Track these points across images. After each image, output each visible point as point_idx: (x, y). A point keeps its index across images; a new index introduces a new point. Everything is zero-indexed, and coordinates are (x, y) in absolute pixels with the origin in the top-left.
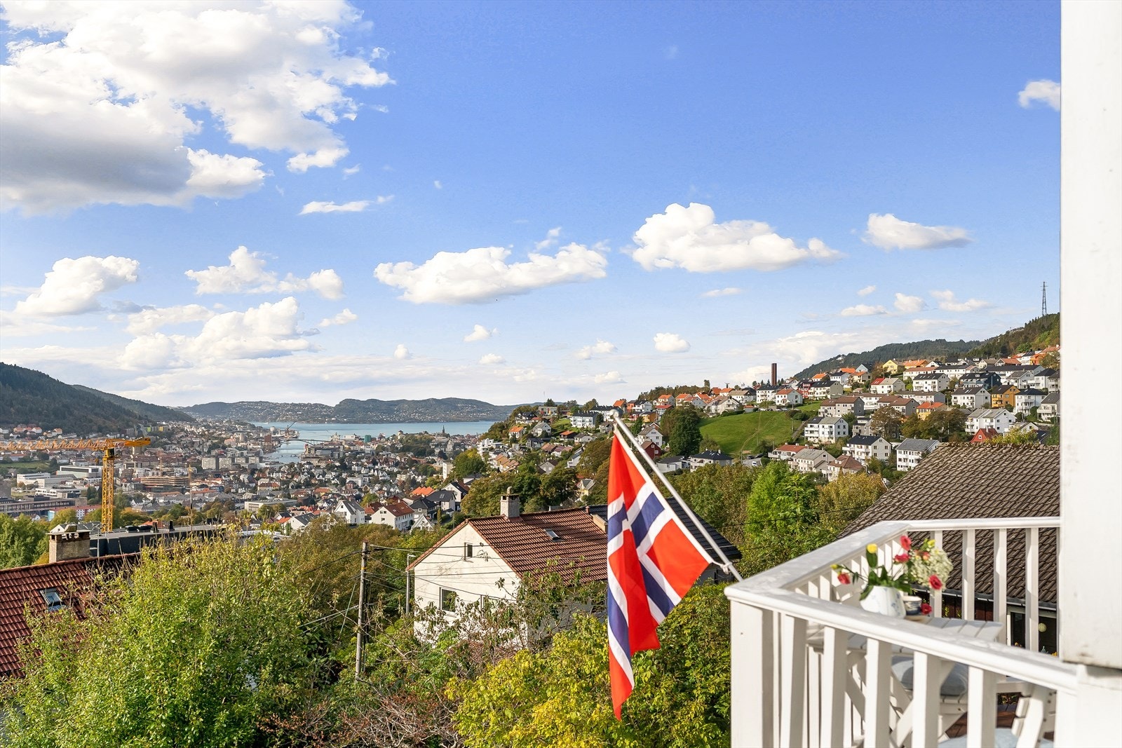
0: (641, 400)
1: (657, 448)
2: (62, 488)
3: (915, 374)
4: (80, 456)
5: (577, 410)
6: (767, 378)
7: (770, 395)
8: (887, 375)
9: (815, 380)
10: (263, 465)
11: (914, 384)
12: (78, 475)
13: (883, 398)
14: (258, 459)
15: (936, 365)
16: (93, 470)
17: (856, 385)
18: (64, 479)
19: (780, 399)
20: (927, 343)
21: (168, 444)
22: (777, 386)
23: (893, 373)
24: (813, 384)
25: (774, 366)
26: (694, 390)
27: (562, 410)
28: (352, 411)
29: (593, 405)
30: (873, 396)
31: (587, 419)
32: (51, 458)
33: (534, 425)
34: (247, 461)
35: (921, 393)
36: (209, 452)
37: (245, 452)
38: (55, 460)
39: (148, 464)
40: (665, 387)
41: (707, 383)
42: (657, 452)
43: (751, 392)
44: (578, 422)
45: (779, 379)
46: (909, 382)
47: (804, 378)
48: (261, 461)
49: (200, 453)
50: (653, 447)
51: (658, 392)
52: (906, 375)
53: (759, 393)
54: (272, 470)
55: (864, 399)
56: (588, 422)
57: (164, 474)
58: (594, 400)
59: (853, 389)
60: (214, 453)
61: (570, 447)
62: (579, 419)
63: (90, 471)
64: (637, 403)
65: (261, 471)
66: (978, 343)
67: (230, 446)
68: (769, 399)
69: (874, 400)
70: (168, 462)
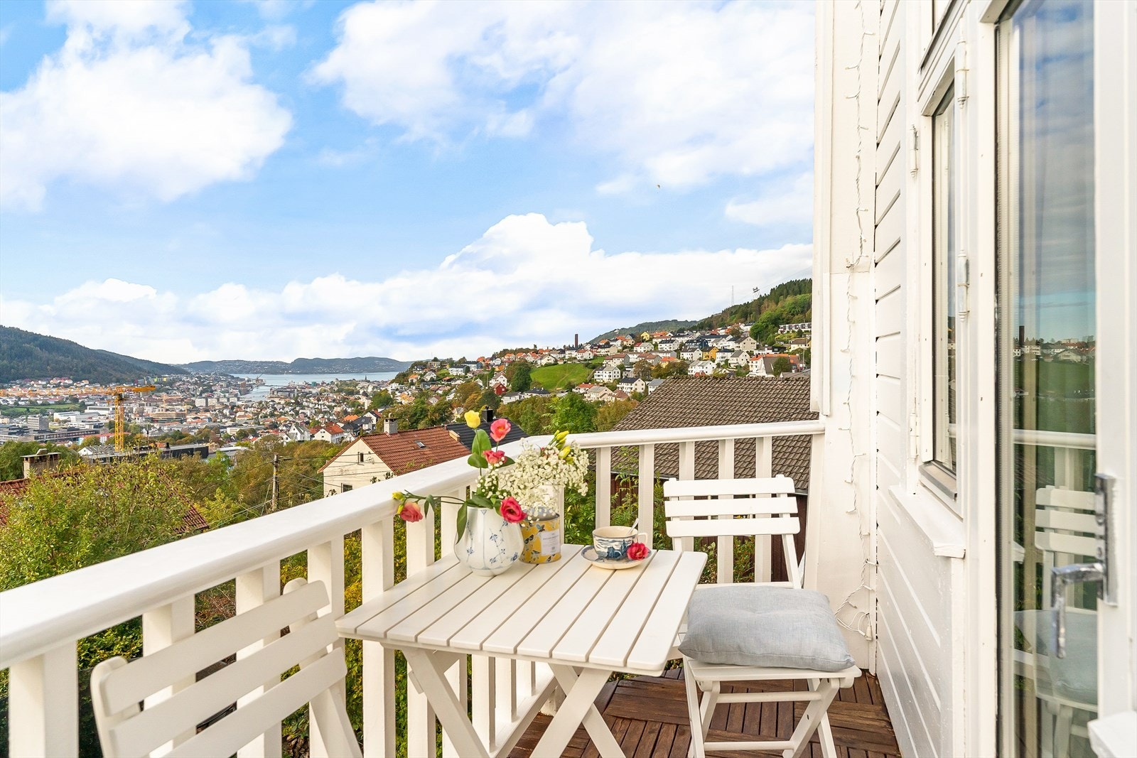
0: (494, 357)
1: (504, 387)
2: (89, 422)
3: (660, 340)
4: (103, 399)
5: (453, 364)
6: (572, 343)
7: (574, 354)
8: (643, 341)
9: (601, 344)
10: (240, 403)
11: (659, 347)
12: (101, 412)
13: (640, 355)
14: (236, 399)
15: (672, 335)
16: (113, 409)
17: (625, 347)
18: (91, 416)
19: (580, 356)
20: (666, 322)
21: (170, 390)
22: (578, 348)
23: (647, 339)
24: (600, 347)
25: (577, 336)
26: (527, 351)
27: (443, 364)
28: (303, 366)
29: (463, 361)
30: (635, 353)
31: (460, 369)
32: (80, 401)
33: (425, 373)
34: (228, 400)
35: (663, 352)
36: (201, 395)
37: (227, 394)
38: (83, 402)
39: (155, 404)
40: (509, 349)
41: (535, 346)
42: (503, 390)
43: (562, 351)
44: (454, 372)
45: (579, 343)
46: (656, 345)
47: (594, 345)
48: (238, 400)
49: (194, 396)
50: (501, 386)
51: (505, 352)
52: (654, 341)
53: (567, 352)
54: (247, 407)
55: (630, 356)
56: (460, 372)
57: (167, 410)
58: (464, 358)
59: (623, 349)
60: (204, 395)
61: (449, 387)
62: (455, 369)
63: (111, 409)
64: (492, 359)
65: (238, 407)
66: (695, 322)
67: (216, 390)
68: (573, 356)
69: (636, 356)
70: (170, 402)
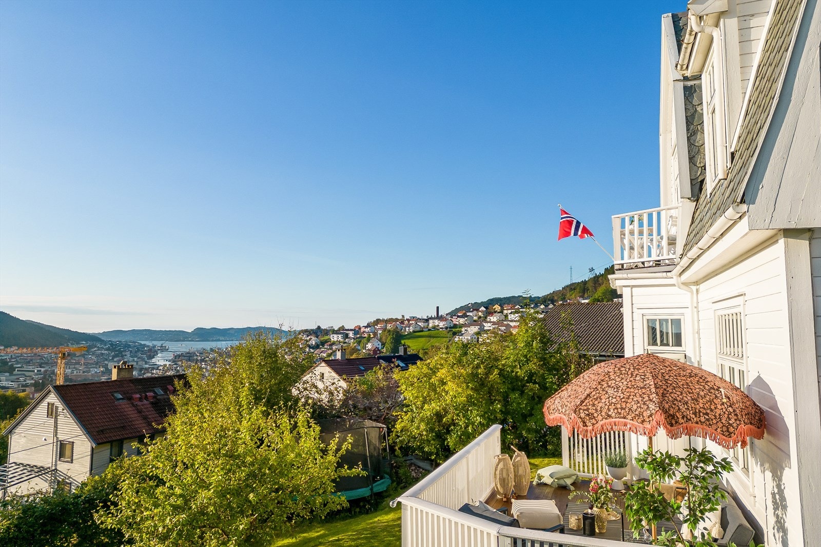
0: (368, 326)
1: (379, 350)
2: (17, 382)
3: (510, 311)
4: (29, 362)
5: (335, 332)
6: (434, 314)
7: (437, 322)
8: (495, 312)
9: (459, 315)
10: (147, 366)
11: (509, 317)
12: (27, 374)
13: (494, 323)
14: (144, 363)
15: (520, 307)
16: (38, 371)
17: (480, 317)
18: (18, 377)
19: (442, 324)
20: (514, 297)
21: (86, 355)
22: (439, 317)
23: (499, 311)
24: (458, 317)
25: (438, 308)
26: (397, 320)
27: (327, 332)
28: (202, 334)
29: (342, 328)
30: (489, 322)
31: (340, 336)
32: (10, 364)
33: (311, 339)
34: (137, 364)
35: (512, 321)
36: (113, 359)
37: (135, 359)
38: (12, 365)
39: (73, 366)
40: (381, 319)
41: (403, 316)
42: (378, 352)
43: (427, 320)
44: (335, 338)
45: (440, 314)
46: (506, 316)
47: (453, 314)
48: (146, 364)
49: (106, 360)
50: (376, 349)
51: (378, 321)
52: (505, 312)
53: (431, 321)
54: (153, 369)
55: (484, 324)
56: (340, 338)
57: (84, 372)
58: (343, 326)
59: (478, 319)
60: (115, 359)
61: (330, 351)
62: (335, 336)
63: (36, 371)
64: (365, 327)
65: (146, 369)
66: (539, 298)
67: (126, 355)
68: (436, 324)
69: (489, 324)
70: (86, 365)
